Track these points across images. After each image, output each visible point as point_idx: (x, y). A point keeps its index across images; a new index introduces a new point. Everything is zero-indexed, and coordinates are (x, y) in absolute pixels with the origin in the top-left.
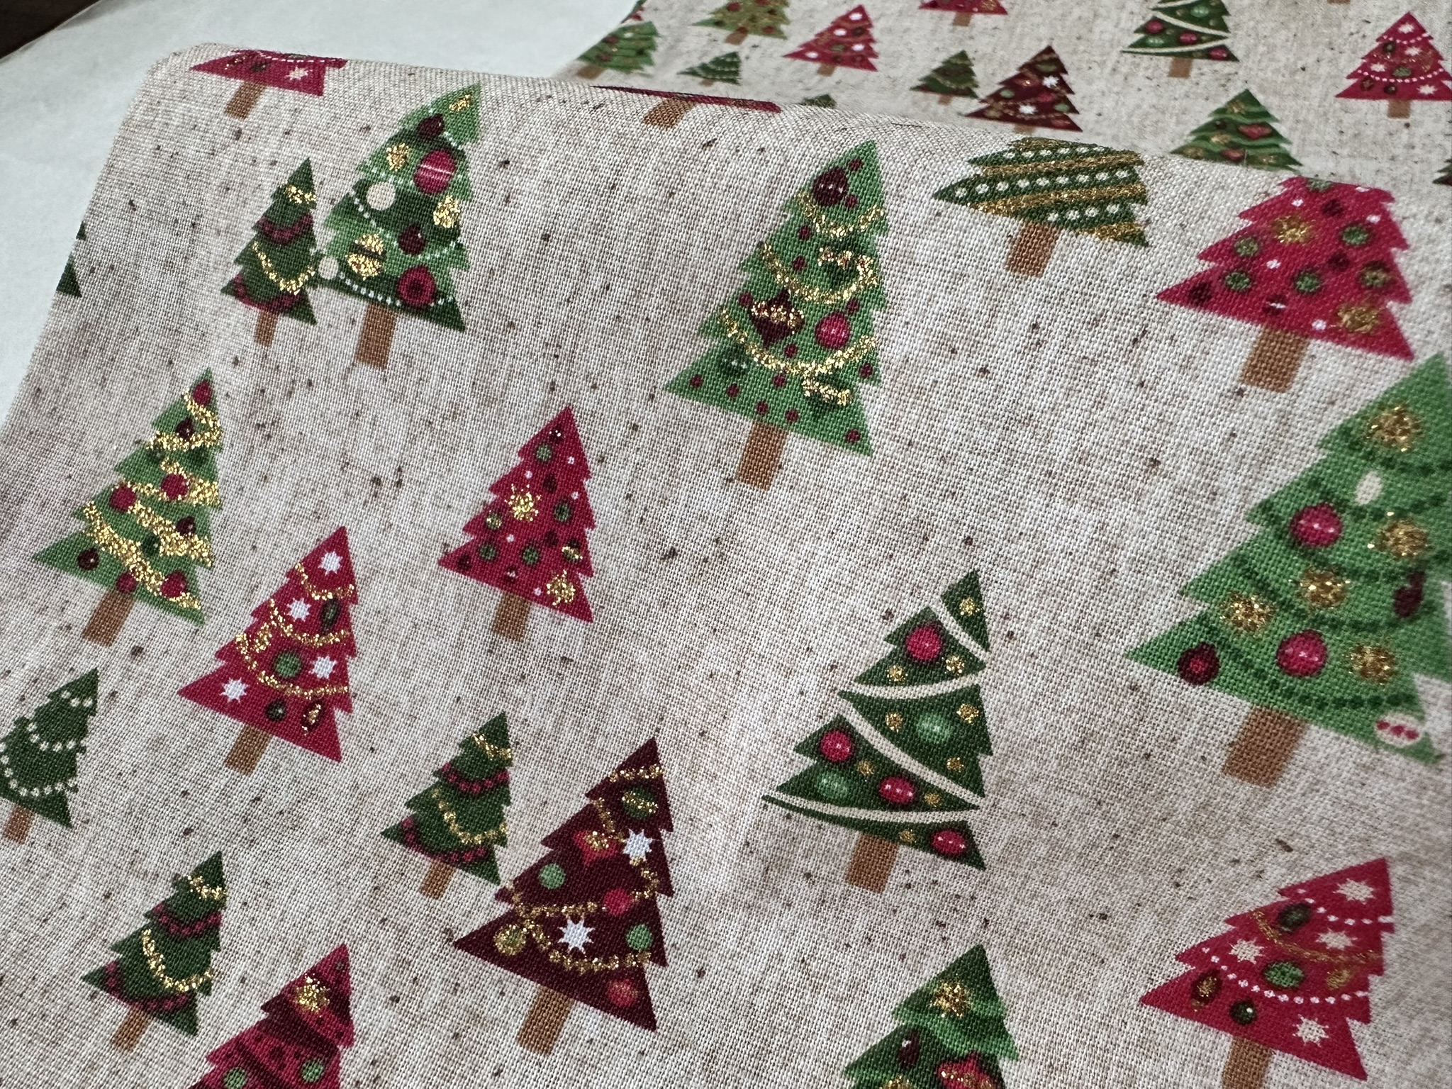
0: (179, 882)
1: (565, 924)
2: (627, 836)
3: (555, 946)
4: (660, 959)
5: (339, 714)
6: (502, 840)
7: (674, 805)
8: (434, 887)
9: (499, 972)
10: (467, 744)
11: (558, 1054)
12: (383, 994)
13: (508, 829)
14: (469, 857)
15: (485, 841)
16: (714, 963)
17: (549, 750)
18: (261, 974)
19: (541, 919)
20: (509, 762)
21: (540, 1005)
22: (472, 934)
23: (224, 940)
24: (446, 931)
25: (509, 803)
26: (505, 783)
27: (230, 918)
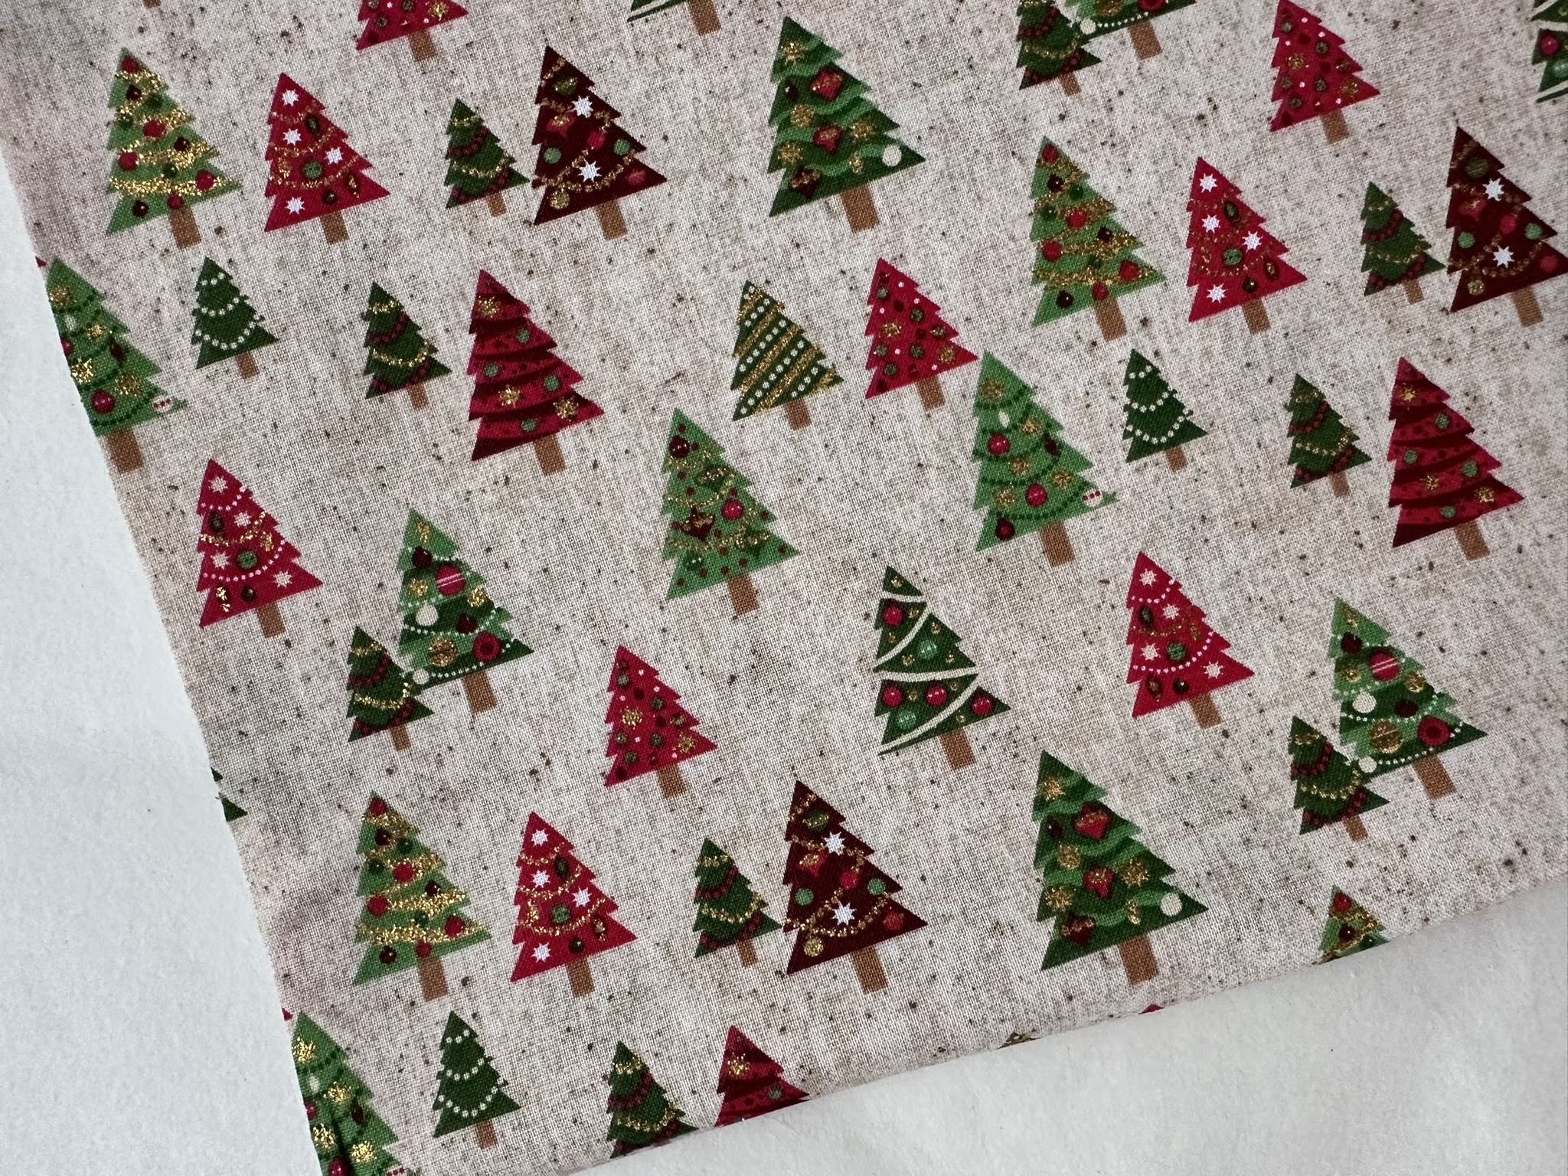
0: (365, 317)
1: (580, 171)
2: (574, 106)
3: (584, 185)
4: (641, 148)
5: (366, 172)
6: (512, 160)
7: (584, 70)
8: (498, 209)
9: (568, 218)
10: (451, 129)
11: (631, 229)
12: (522, 275)
13: (510, 152)
14: (502, 181)
15: (503, 166)
16: (668, 128)
17: (496, 98)
18: (453, 320)
19: (565, 179)
20: (481, 120)
21: (602, 215)
22: (538, 213)
23: (418, 322)
24: (525, 222)
25: (499, 141)
26: (488, 131)
27: (411, 310)
